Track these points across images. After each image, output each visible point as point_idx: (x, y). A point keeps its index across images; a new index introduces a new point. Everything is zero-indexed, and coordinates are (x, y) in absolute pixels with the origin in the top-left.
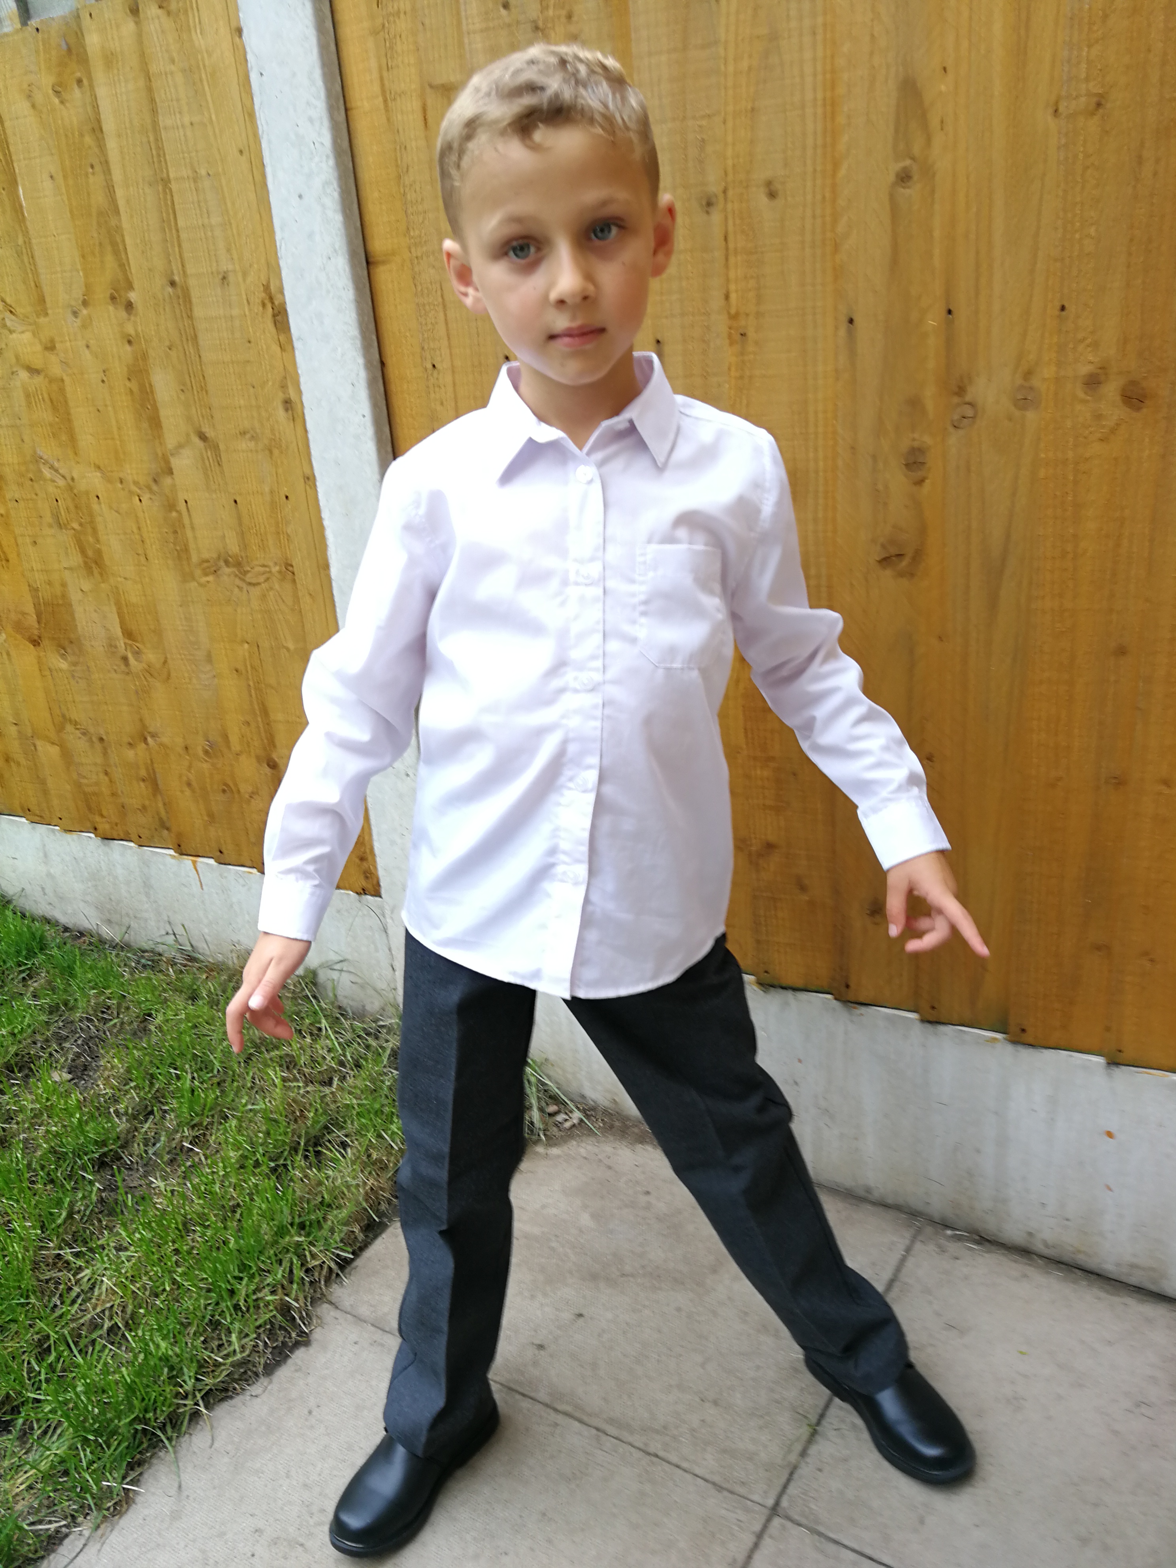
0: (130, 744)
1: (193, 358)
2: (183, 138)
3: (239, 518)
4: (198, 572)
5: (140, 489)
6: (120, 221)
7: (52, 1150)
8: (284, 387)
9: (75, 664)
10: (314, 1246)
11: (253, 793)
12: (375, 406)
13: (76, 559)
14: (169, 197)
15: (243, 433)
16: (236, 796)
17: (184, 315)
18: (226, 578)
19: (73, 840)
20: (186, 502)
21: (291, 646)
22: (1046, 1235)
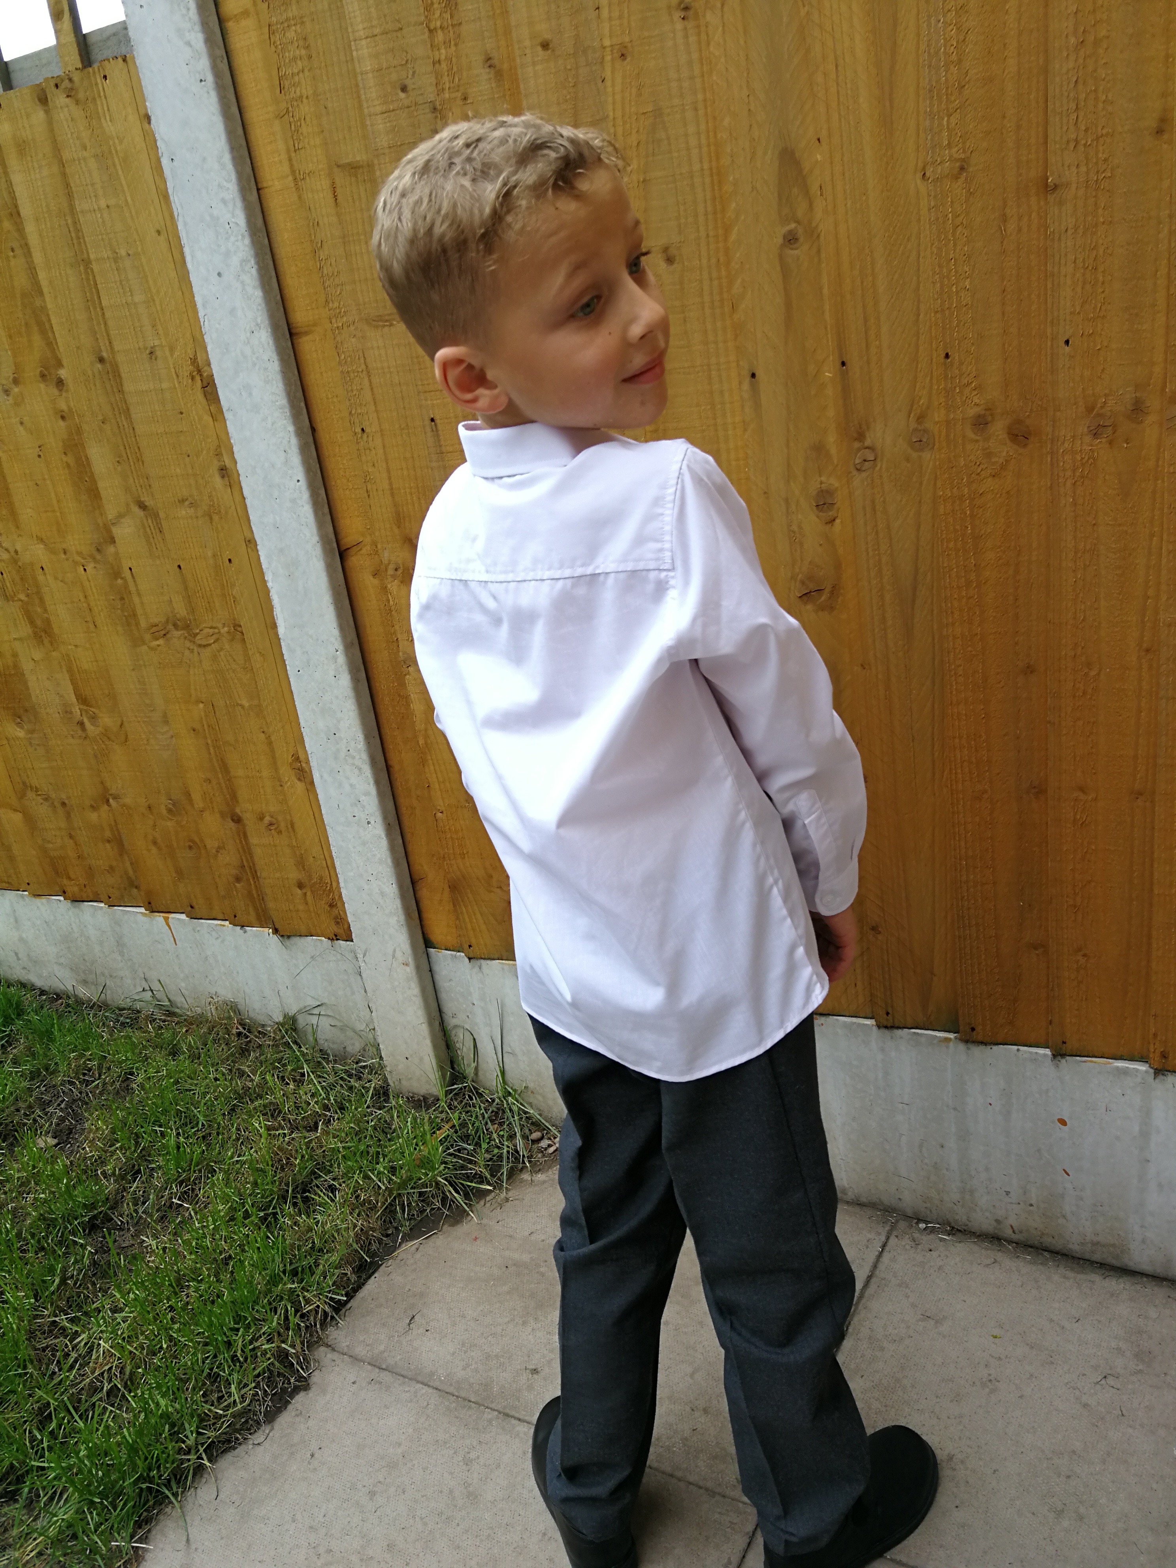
0: (92, 806)
1: (127, 430)
2: (100, 220)
3: (184, 582)
4: (147, 637)
5: (84, 558)
6: (44, 301)
7: (42, 1218)
8: (218, 455)
9: (32, 732)
10: (308, 1291)
11: (219, 847)
12: (308, 470)
13: (25, 630)
14: (91, 277)
15: (182, 501)
16: (203, 851)
17: (115, 390)
18: (175, 640)
19: (42, 904)
20: (130, 569)
21: (246, 704)
22: (1012, 1220)
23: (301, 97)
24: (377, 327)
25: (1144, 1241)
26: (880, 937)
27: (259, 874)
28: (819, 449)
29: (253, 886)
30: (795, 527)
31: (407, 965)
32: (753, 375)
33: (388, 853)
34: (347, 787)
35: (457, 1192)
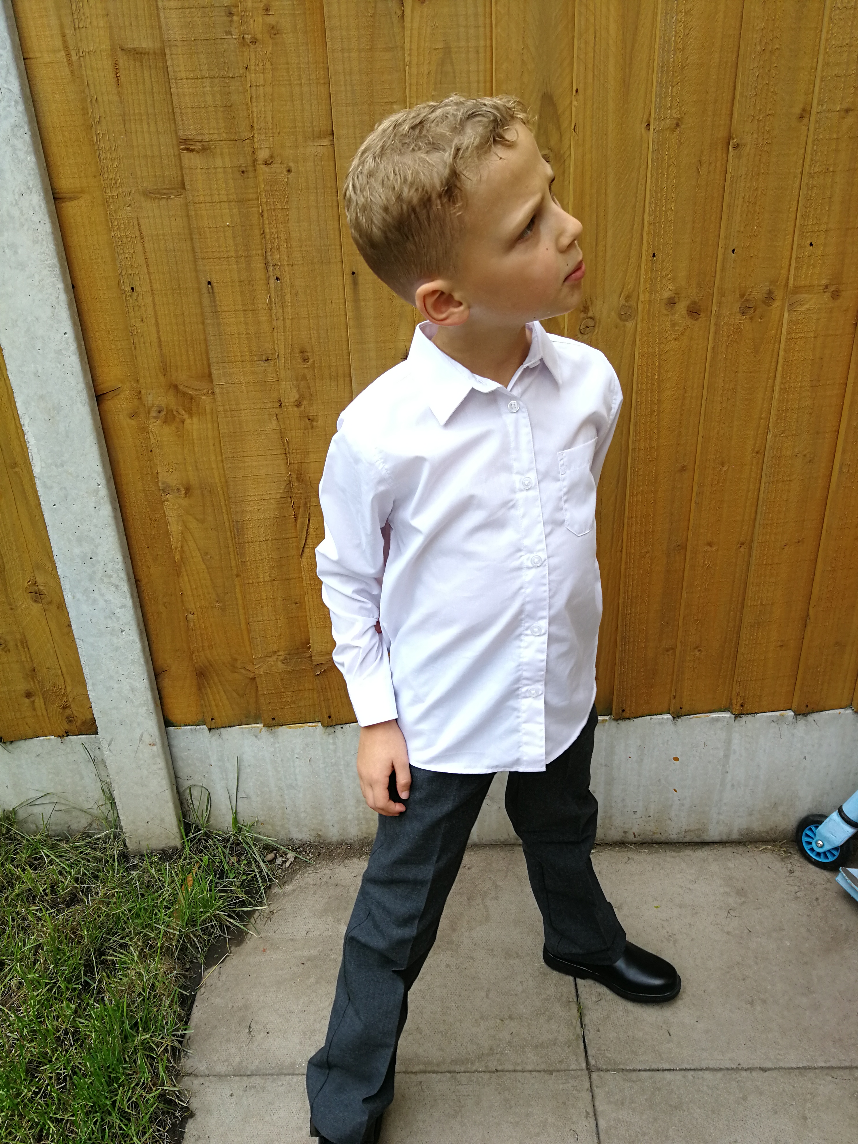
10: (155, 1036)
12: (74, 324)
22: (636, 830)
25: (718, 823)
31: (153, 744)
33: (141, 654)
34: (102, 603)
35: (234, 919)
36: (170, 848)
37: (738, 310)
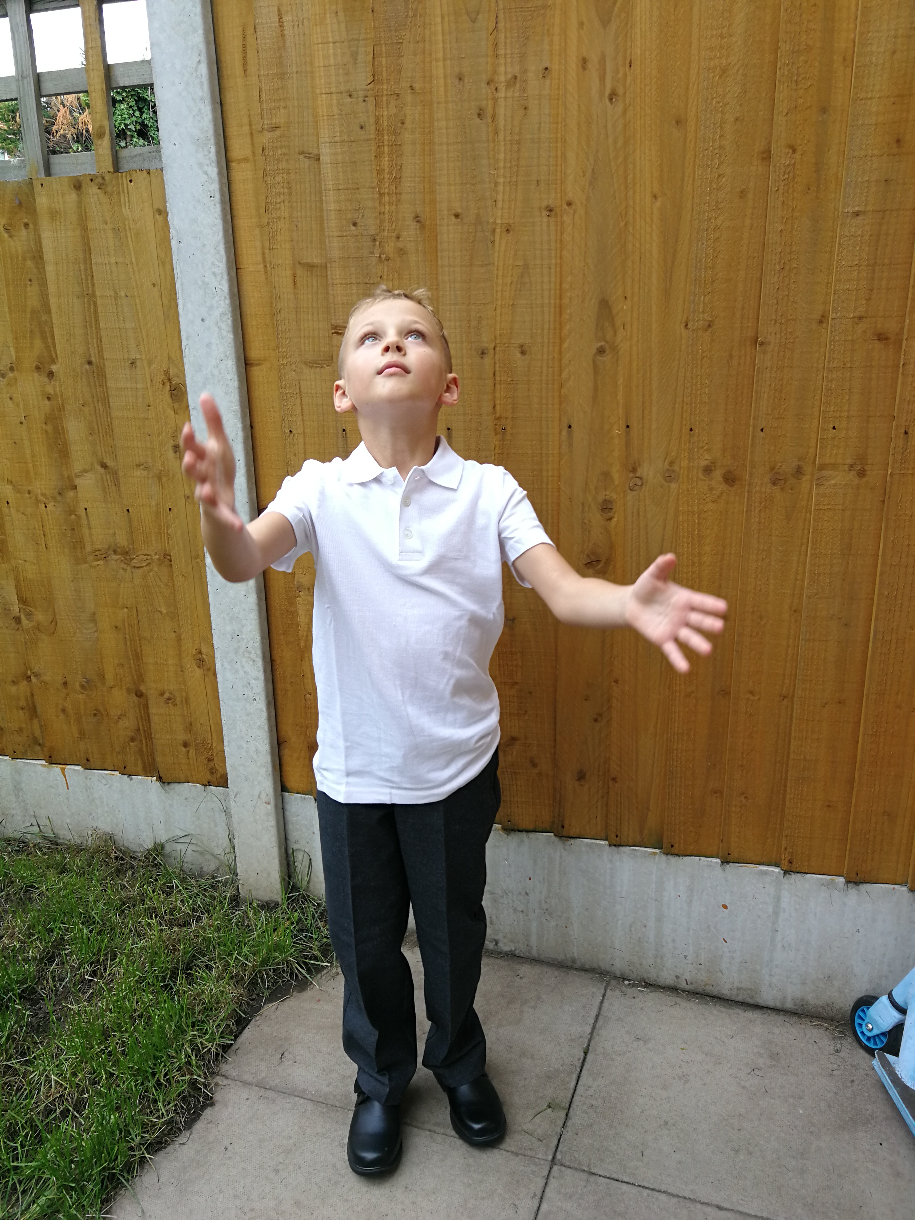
0: (13, 682)
1: (101, 413)
2: (109, 271)
3: (130, 521)
4: (90, 558)
5: (46, 498)
6: (51, 318)
8: (174, 436)
10: (203, 1038)
11: (121, 715)
12: (247, 454)
14: (93, 307)
15: (138, 465)
16: (106, 718)
17: (97, 384)
18: (113, 562)
20: (86, 509)
21: (164, 611)
22: (687, 976)
23: (280, 217)
24: (312, 367)
25: (770, 985)
26: (617, 785)
27: (153, 736)
28: (606, 475)
29: (144, 745)
30: (586, 521)
31: (269, 803)
32: (570, 427)
33: (266, 722)
34: (241, 673)
35: (302, 968)
36: (273, 901)
37: (769, 481)
